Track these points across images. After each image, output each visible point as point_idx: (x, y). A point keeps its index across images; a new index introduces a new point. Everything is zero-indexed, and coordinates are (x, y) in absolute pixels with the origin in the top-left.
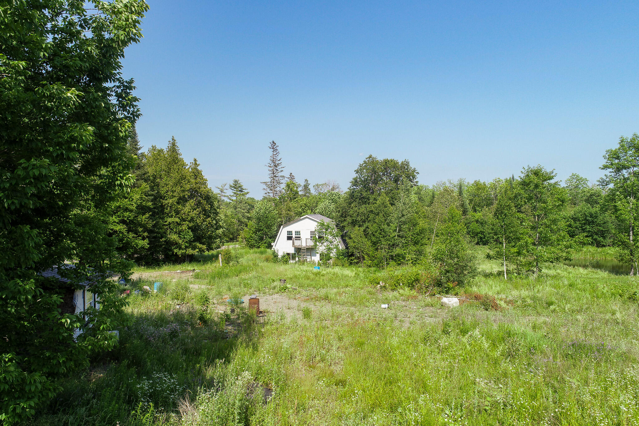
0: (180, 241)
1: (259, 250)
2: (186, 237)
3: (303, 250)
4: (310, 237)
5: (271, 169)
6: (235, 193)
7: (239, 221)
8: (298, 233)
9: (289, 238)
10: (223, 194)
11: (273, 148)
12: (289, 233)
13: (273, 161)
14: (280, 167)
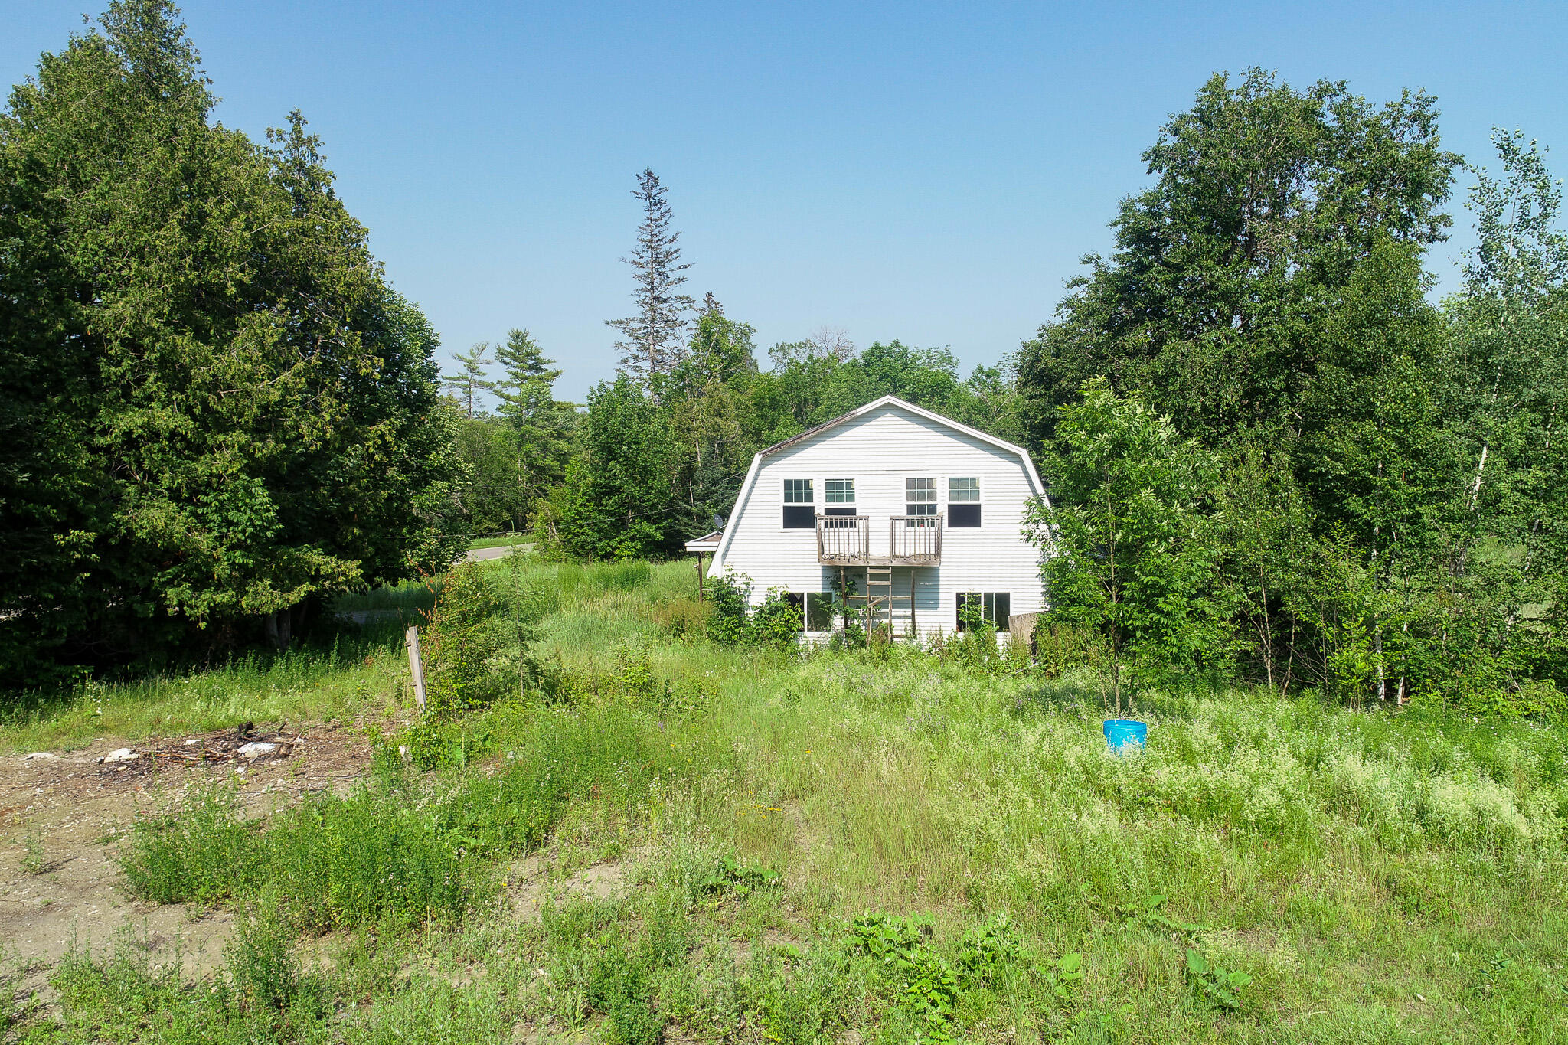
0: (204, 542)
1: (613, 568)
2: (233, 516)
3: (874, 577)
4: (904, 512)
5: (641, 272)
6: (516, 376)
7: (530, 466)
8: (840, 488)
9: (798, 517)
10: (477, 378)
11: (649, 196)
12: (796, 488)
13: (649, 244)
14: (675, 264)
